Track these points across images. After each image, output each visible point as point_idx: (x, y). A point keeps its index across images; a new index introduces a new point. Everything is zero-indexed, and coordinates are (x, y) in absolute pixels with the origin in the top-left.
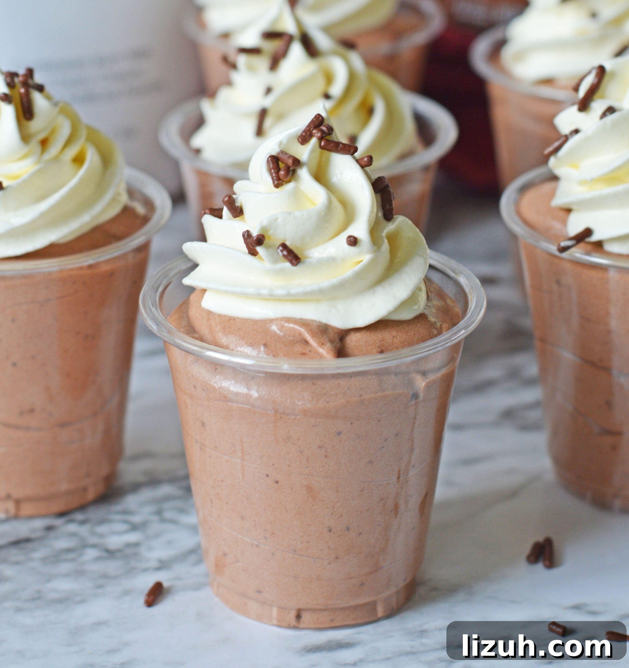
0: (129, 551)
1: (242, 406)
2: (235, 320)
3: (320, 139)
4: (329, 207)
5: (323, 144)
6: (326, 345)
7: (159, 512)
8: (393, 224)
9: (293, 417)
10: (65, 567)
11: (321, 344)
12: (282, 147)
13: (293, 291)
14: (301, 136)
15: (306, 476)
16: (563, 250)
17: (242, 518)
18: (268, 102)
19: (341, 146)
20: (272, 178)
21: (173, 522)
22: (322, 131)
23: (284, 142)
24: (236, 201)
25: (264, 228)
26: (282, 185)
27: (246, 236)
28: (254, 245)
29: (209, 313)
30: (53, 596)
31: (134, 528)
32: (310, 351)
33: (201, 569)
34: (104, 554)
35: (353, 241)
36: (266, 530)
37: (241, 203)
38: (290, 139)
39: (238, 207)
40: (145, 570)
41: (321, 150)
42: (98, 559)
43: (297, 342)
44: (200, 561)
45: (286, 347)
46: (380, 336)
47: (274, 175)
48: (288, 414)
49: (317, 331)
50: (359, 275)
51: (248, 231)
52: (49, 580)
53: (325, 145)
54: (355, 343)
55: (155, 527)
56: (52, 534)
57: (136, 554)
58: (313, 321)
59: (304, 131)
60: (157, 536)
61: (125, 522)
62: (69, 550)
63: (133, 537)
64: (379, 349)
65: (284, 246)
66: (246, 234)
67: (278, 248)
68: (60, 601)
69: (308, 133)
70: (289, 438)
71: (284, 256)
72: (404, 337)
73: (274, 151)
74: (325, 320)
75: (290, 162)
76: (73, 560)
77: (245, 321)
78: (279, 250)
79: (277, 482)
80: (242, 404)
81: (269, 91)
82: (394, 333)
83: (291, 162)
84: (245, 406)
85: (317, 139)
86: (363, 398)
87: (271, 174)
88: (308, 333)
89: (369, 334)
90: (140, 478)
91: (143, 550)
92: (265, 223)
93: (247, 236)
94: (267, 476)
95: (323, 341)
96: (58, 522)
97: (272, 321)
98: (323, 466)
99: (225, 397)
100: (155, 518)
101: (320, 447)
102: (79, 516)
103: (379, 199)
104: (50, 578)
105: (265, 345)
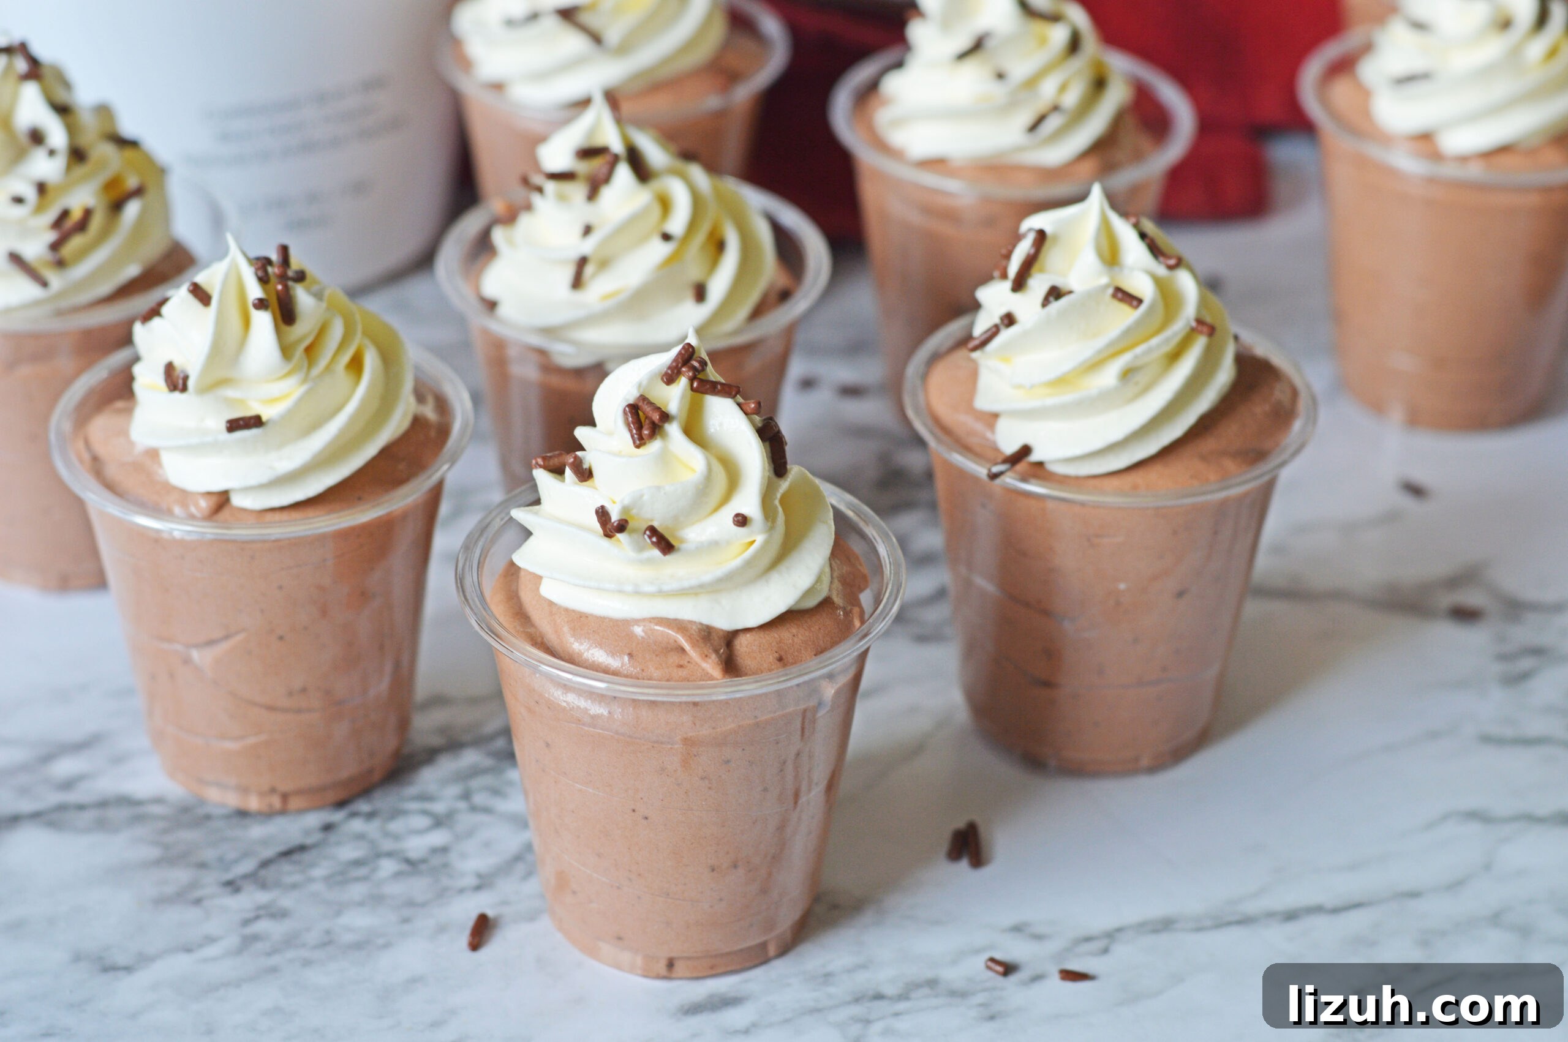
0: (436, 861)
1: (601, 731)
2: (587, 617)
3: (692, 380)
4: (709, 477)
5: (695, 385)
6: (710, 658)
7: (466, 796)
8: (786, 480)
9: (670, 746)
10: (357, 891)
11: (704, 656)
12: (641, 390)
13: (666, 588)
14: (666, 374)
15: (684, 811)
16: (994, 476)
17: (599, 855)
18: (587, 247)
19: (719, 387)
20: (632, 436)
21: (487, 810)
22: (694, 368)
23: (645, 383)
24: (583, 461)
25: (626, 509)
26: (644, 444)
27: (600, 514)
28: (613, 531)
29: (551, 604)
30: (348, 938)
31: (439, 822)
32: (689, 662)
33: (532, 886)
34: (404, 867)
35: (742, 521)
36: (630, 871)
37: (590, 464)
38: (651, 379)
39: (586, 469)
40: (461, 891)
41: (692, 393)
42: (398, 875)
43: (672, 650)
44: (529, 874)
45: (658, 658)
46: (776, 635)
47: (634, 431)
48: (662, 743)
49: (698, 639)
50: (749, 564)
51: (603, 507)
52: (338, 913)
53: (697, 387)
54: (745, 649)
55: (466, 820)
56: (333, 837)
57: (446, 865)
58: (691, 622)
59: (669, 368)
60: (470, 833)
61: (425, 812)
62: (358, 863)
63: (438, 838)
64: (777, 655)
65: (653, 531)
66: (600, 510)
67: (645, 533)
68: (358, 946)
69: (675, 371)
70: (663, 769)
71: (653, 543)
72: (807, 634)
73: (632, 396)
74: (706, 621)
75: (656, 417)
76: (365, 879)
77: (601, 619)
78: (646, 537)
79: (646, 818)
80: (602, 729)
81: (588, 230)
82: (794, 631)
83: (658, 417)
84: (606, 732)
85: (687, 380)
86: (758, 720)
87: (630, 431)
88: (686, 641)
89: (762, 633)
90: (436, 741)
91: (453, 857)
92: (626, 502)
93: (602, 514)
94: (634, 811)
95: (706, 653)
96: (337, 816)
97: (637, 622)
98: (706, 799)
99: (579, 720)
100: (462, 805)
101: (702, 779)
102: (363, 806)
103: (768, 449)
104: (339, 909)
105: (630, 655)
